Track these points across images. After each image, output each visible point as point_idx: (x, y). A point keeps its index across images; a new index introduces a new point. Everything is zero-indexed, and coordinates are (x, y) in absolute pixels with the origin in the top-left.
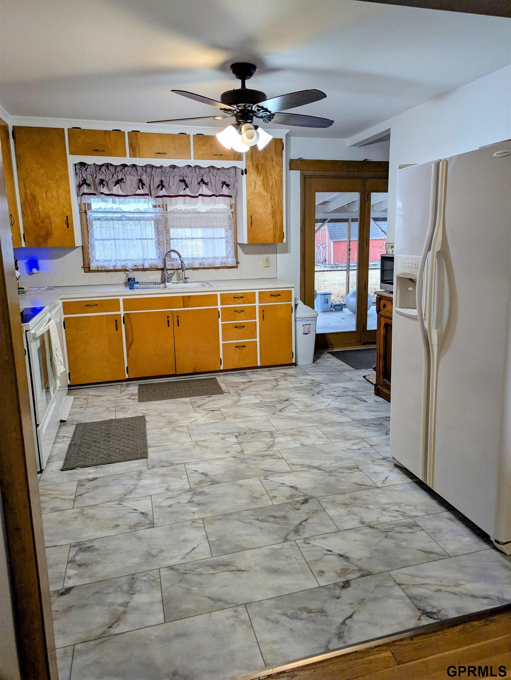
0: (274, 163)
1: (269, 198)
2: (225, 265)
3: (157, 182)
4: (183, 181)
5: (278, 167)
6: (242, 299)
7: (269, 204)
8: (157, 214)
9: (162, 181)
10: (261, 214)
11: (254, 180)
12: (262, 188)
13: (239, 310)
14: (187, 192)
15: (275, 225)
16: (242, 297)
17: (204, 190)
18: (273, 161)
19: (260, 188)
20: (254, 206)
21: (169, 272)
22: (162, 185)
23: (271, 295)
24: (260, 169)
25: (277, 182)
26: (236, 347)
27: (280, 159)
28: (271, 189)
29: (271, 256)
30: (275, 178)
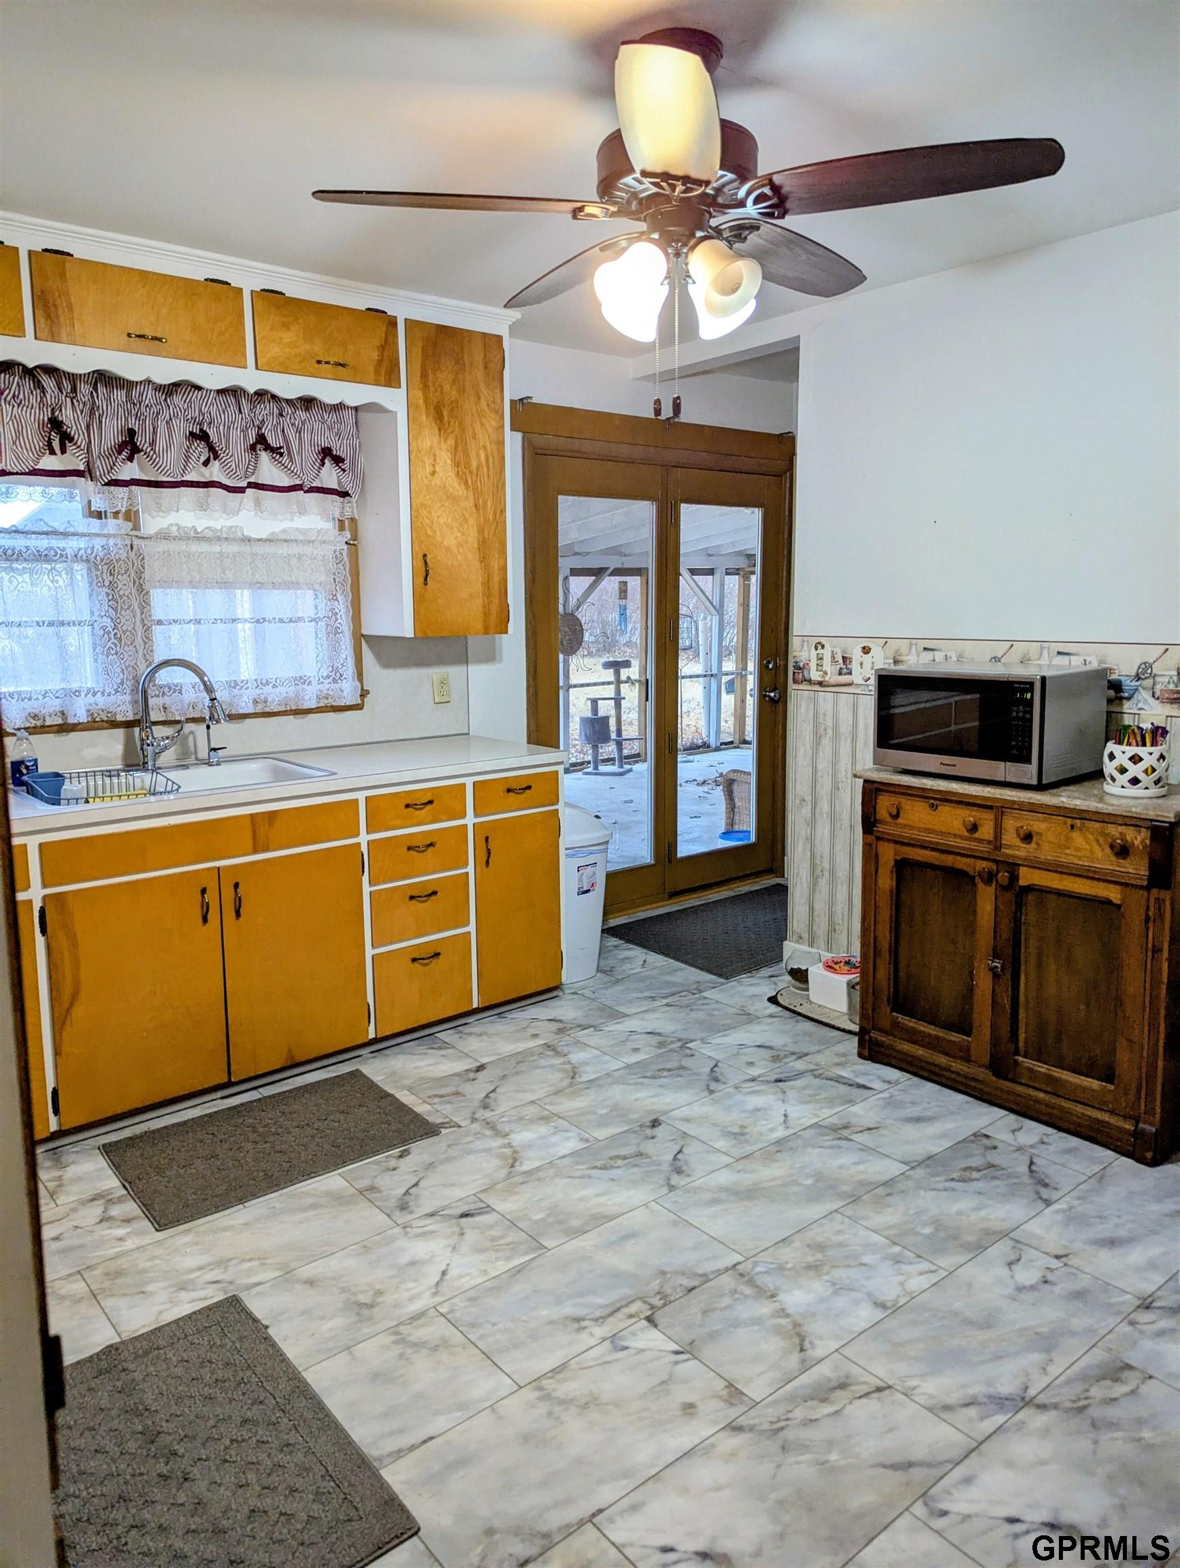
0: (483, 403)
1: (471, 503)
2: (330, 702)
3: (111, 433)
4: (204, 436)
5: (493, 416)
6: (429, 807)
7: (471, 521)
8: (111, 542)
9: (132, 433)
10: (448, 549)
11: (431, 448)
12: (452, 474)
13: (421, 843)
14: (215, 472)
15: (487, 584)
16: (431, 802)
17: (268, 470)
18: (479, 398)
19: (446, 474)
20: (431, 527)
21: (159, 731)
22: (129, 446)
23: (509, 791)
24: (446, 418)
25: (491, 460)
26: (414, 960)
27: (498, 396)
28: (474, 478)
29: (454, 672)
30: (485, 447)
